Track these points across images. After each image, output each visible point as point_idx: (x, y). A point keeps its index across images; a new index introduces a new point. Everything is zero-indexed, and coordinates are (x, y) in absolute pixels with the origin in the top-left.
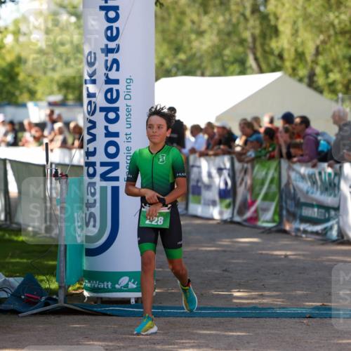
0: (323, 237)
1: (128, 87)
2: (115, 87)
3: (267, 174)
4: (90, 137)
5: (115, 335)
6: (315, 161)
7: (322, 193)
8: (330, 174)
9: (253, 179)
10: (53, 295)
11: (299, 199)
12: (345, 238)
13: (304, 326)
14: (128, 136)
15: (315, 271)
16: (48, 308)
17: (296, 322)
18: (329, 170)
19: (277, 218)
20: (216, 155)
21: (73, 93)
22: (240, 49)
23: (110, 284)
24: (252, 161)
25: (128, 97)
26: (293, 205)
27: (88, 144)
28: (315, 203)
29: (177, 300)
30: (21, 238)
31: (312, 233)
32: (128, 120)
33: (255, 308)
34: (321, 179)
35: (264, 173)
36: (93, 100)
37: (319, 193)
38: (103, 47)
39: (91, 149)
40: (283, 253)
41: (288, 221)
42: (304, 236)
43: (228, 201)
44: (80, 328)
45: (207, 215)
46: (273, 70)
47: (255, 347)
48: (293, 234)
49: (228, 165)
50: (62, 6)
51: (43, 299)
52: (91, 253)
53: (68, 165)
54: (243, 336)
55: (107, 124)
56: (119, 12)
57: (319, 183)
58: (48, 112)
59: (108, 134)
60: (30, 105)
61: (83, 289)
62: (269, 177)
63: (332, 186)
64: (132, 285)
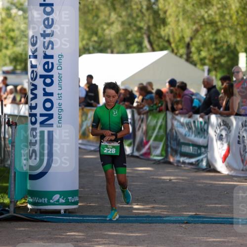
0: (196, 167)
1: (60, 61)
2: (50, 61)
3: (157, 122)
4: (33, 96)
5: (49, 236)
6: (191, 113)
7: (195, 136)
8: (201, 123)
9: (147, 126)
10: (6, 207)
11: (180, 140)
12: (212, 167)
13: (183, 229)
14: (60, 95)
15: (191, 190)
16: (2, 216)
17: (177, 226)
18: (201, 120)
19: (164, 153)
21: (20, 65)
22: (139, 34)
23: (46, 200)
24: (147, 113)
25: (59, 68)
26: (175, 144)
27: (31, 101)
28: (190, 143)
29: (93, 211)
31: (189, 164)
32: (60, 84)
33: (148, 216)
34: (195, 126)
35: (155, 121)
36: (35, 69)
37: (193, 135)
38: (42, 32)
39: (34, 105)
40: (168, 178)
41: (172, 155)
42: (183, 166)
44: (25, 230)
46: (162, 50)
47: (148, 244)
48: (175, 164)
49: (130, 116)
50: (12, 4)
52: (33, 177)
53: (16, 116)
54: (140, 236)
55: (45, 87)
56: (53, 7)
57: (194, 128)
59: (46, 94)
61: (27, 203)
62: (159, 124)
63: (203, 131)
64: (62, 201)
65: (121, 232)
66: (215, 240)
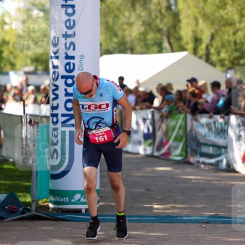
0: (216, 167)
1: (81, 62)
2: (72, 61)
3: (177, 123)
4: (54, 96)
5: (71, 235)
6: (211, 114)
7: (215, 137)
8: (221, 124)
9: (167, 126)
10: (28, 206)
12: (231, 168)
13: (203, 229)
15: (211, 190)
16: (24, 215)
17: (197, 226)
18: (221, 120)
19: (184, 153)
20: (141, 109)
22: (158, 36)
23: (67, 199)
25: (81, 68)
27: (53, 101)
28: (210, 143)
29: (114, 210)
30: (6, 166)
31: (208, 164)
33: (169, 216)
34: (215, 127)
35: (174, 123)
36: (57, 70)
37: (213, 136)
38: (64, 33)
39: (55, 105)
41: (192, 155)
43: (150, 141)
44: (47, 229)
45: (135, 151)
48: (196, 165)
49: (150, 116)
50: (34, 5)
51: (21, 209)
53: (38, 116)
54: (160, 236)
55: (66, 87)
56: (75, 9)
57: (214, 129)
58: (24, 78)
59: (67, 94)
60: (12, 73)
61: (48, 202)
62: (179, 125)
63: (223, 132)
64: (83, 200)
65: (141, 232)
66: (235, 240)
